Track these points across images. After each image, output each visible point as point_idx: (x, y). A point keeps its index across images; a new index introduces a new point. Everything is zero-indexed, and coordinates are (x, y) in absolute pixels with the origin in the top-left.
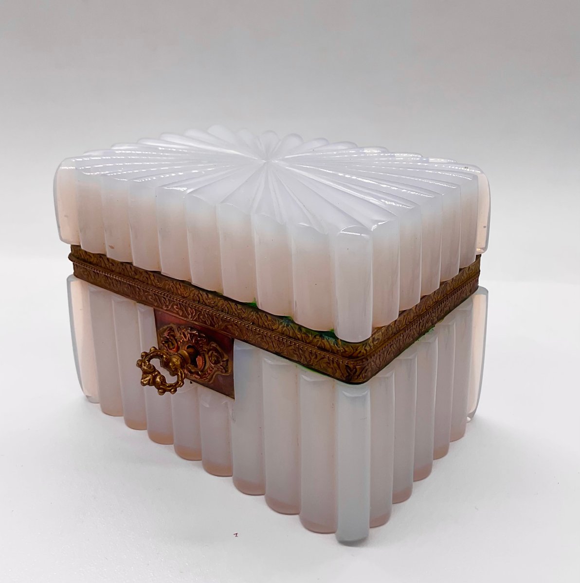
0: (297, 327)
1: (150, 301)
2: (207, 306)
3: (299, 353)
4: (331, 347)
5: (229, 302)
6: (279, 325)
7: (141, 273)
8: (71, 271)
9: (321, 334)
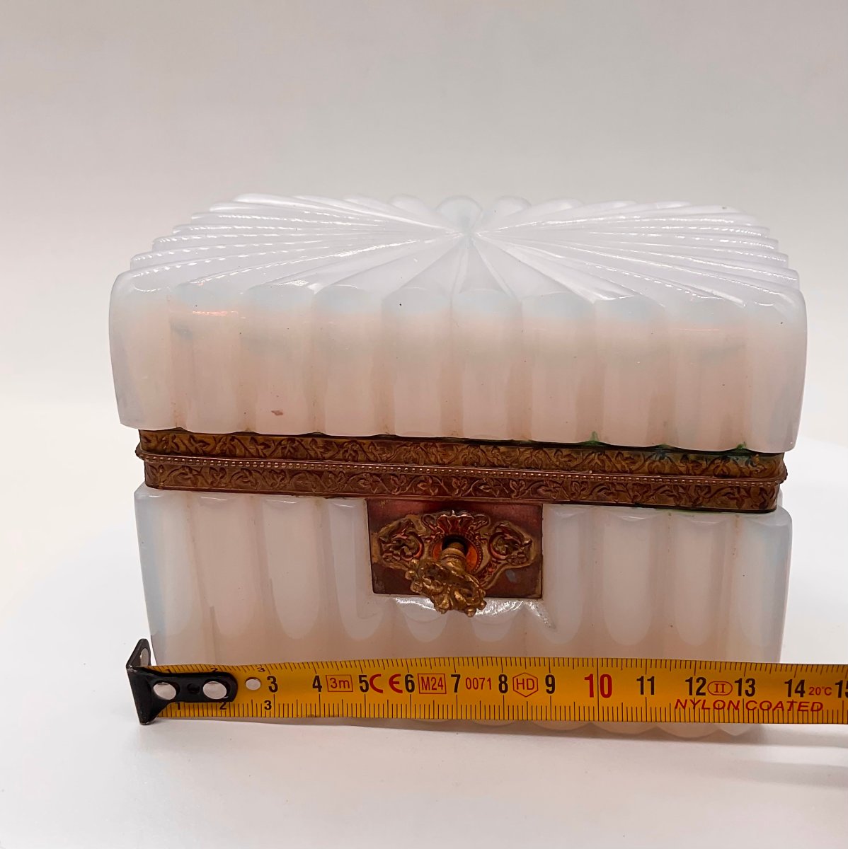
0: (680, 455)
1: (364, 488)
2: (495, 466)
3: (678, 493)
4: (740, 469)
5: (545, 449)
6: (645, 461)
7: (341, 446)
8: (140, 477)
9: (724, 455)
